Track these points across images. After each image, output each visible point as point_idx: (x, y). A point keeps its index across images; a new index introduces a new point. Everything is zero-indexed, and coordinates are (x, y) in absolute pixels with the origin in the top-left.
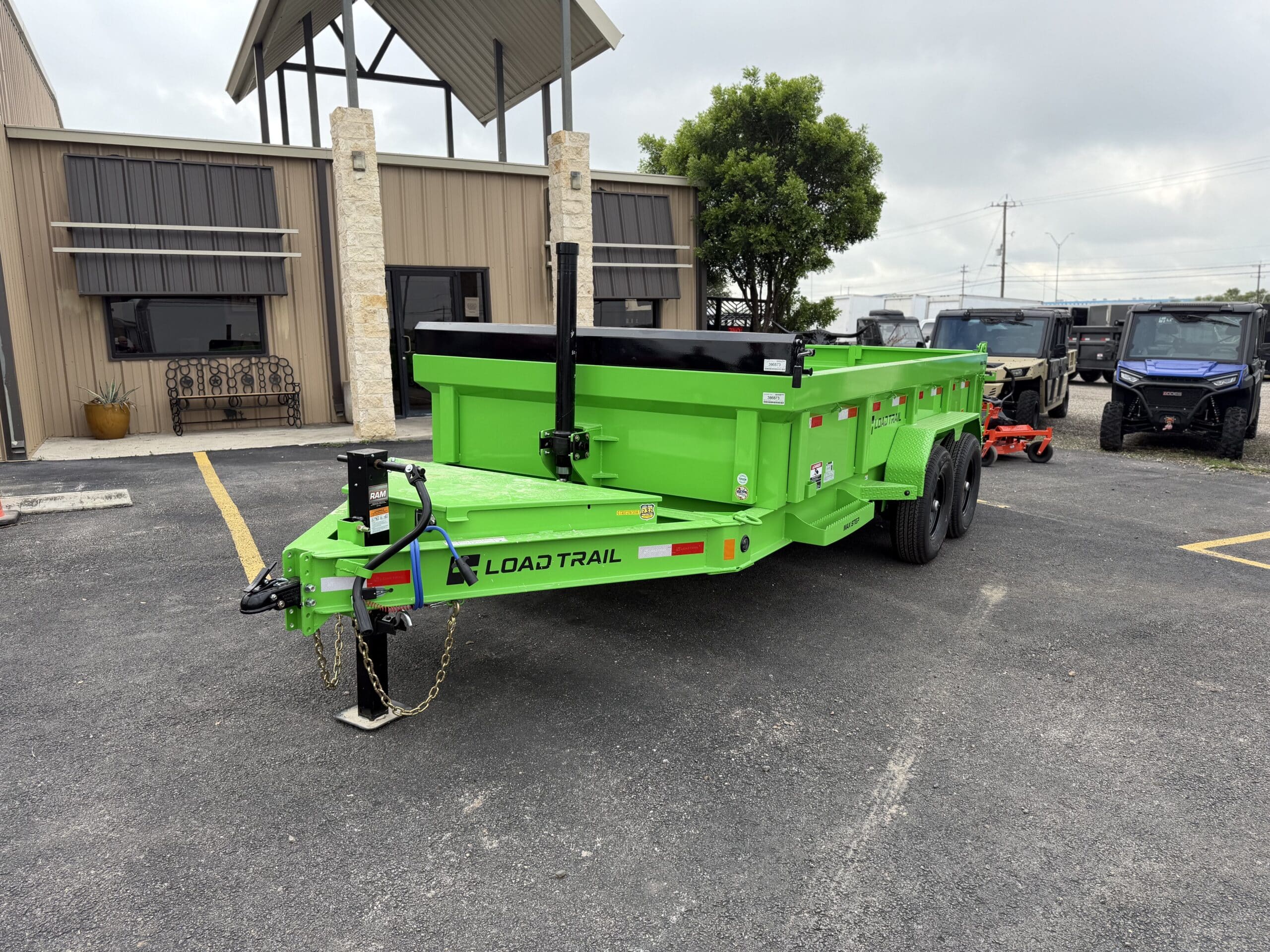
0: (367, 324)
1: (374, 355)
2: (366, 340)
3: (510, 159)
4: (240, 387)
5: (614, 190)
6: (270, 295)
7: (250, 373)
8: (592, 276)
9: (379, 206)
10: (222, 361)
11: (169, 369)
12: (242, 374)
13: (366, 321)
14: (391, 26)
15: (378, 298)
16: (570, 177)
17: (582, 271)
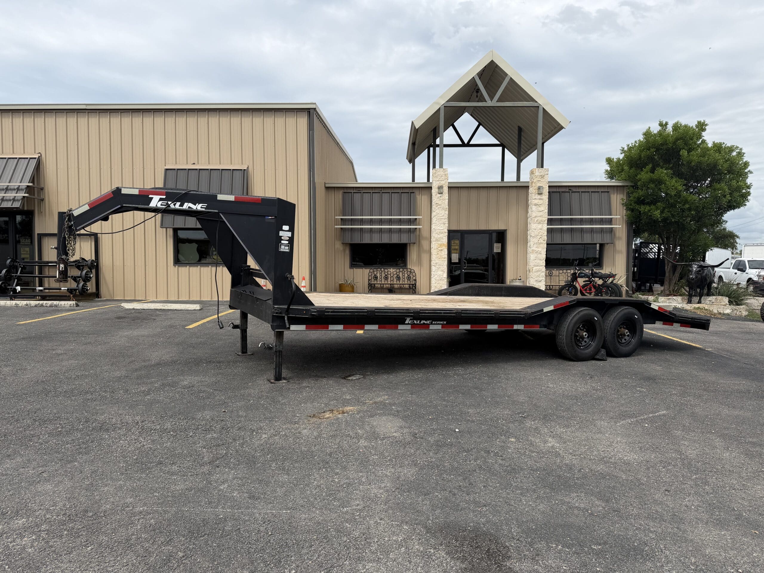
0: (439, 255)
1: (440, 267)
2: (437, 261)
3: (521, 180)
4: (395, 280)
5: (578, 190)
6: (410, 243)
7: (399, 275)
8: (546, 233)
9: (447, 207)
10: (389, 270)
12: (396, 275)
14: (479, 122)
15: (444, 244)
16: (537, 188)
17: (540, 231)
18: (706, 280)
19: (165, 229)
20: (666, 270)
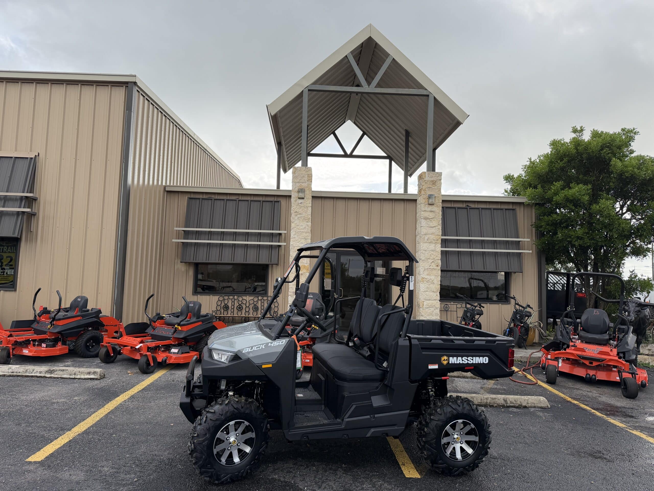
4: (251, 311)
5: (476, 206)
6: (272, 264)
7: (257, 305)
9: (310, 217)
10: (244, 298)
11: (219, 300)
12: (253, 305)
14: (363, 131)
15: (305, 267)
17: (433, 253)
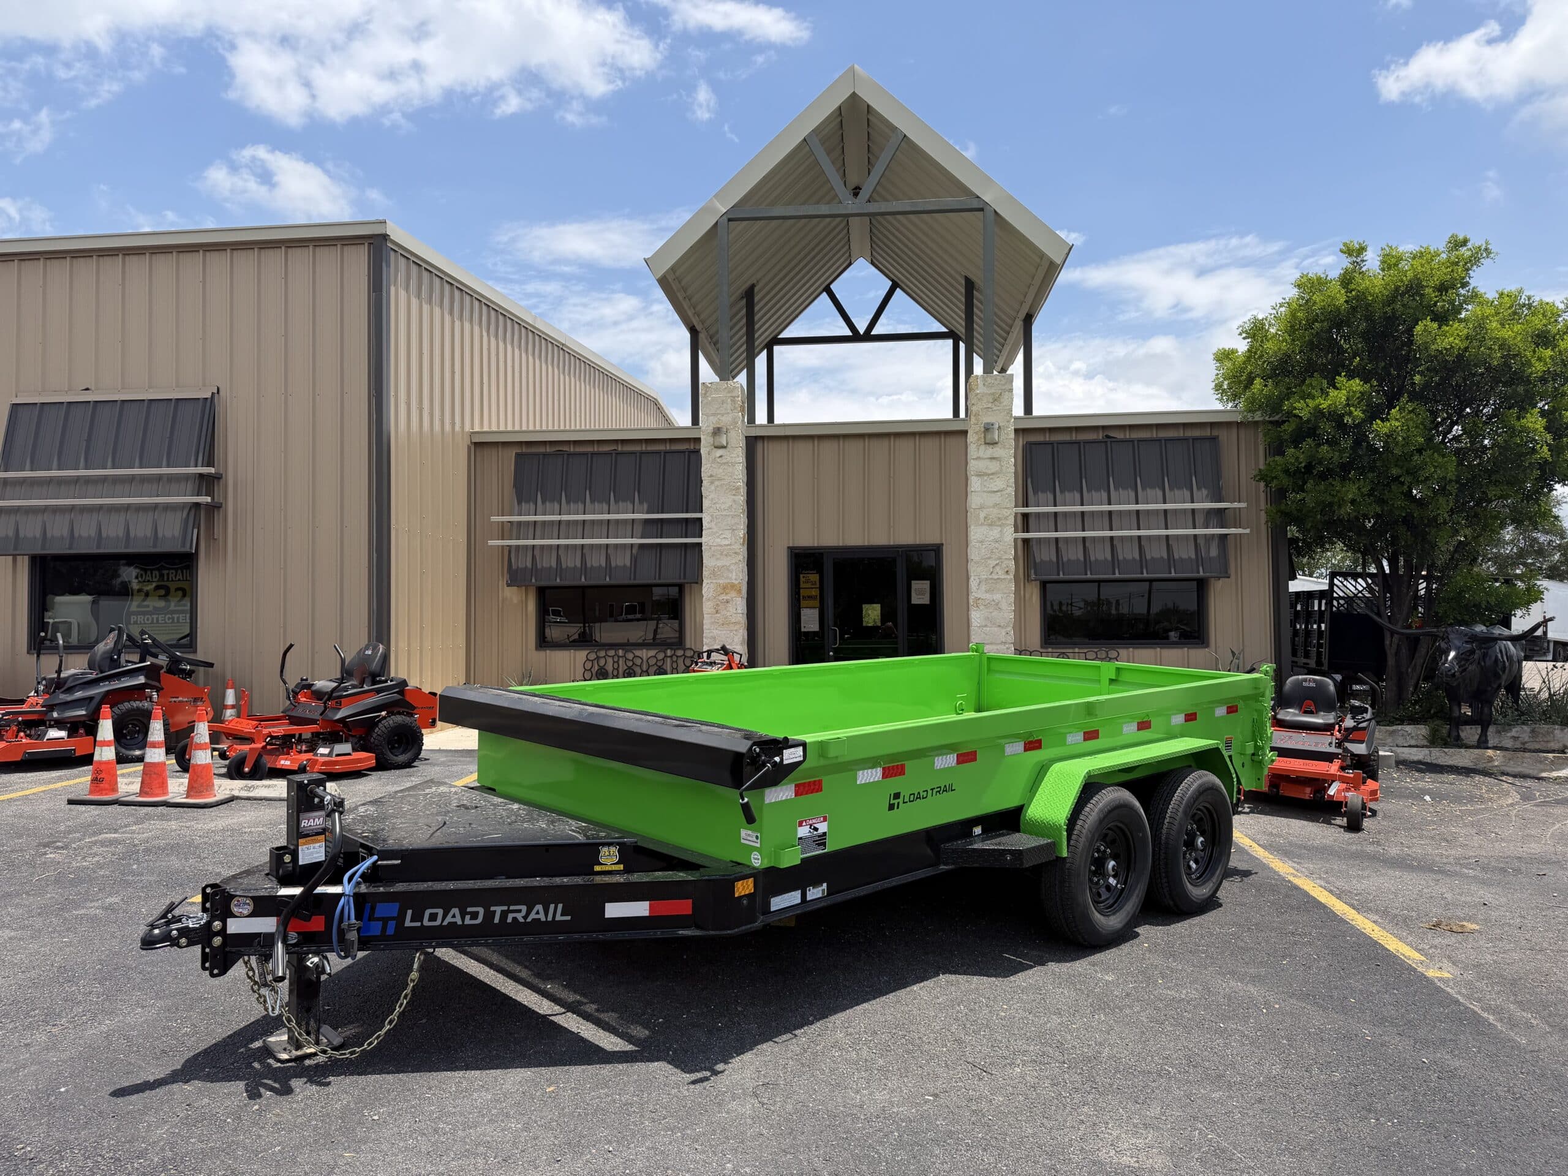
0: (718, 615)
2: (716, 632)
5: (1128, 435)
6: (688, 584)
8: (1012, 551)
9: (743, 483)
10: (638, 653)
11: (588, 659)
12: (656, 668)
13: (717, 612)
14: (892, 280)
15: (733, 586)
16: (983, 429)
17: (997, 545)
18: (1497, 676)
19: (11, 558)
20: (1387, 647)
